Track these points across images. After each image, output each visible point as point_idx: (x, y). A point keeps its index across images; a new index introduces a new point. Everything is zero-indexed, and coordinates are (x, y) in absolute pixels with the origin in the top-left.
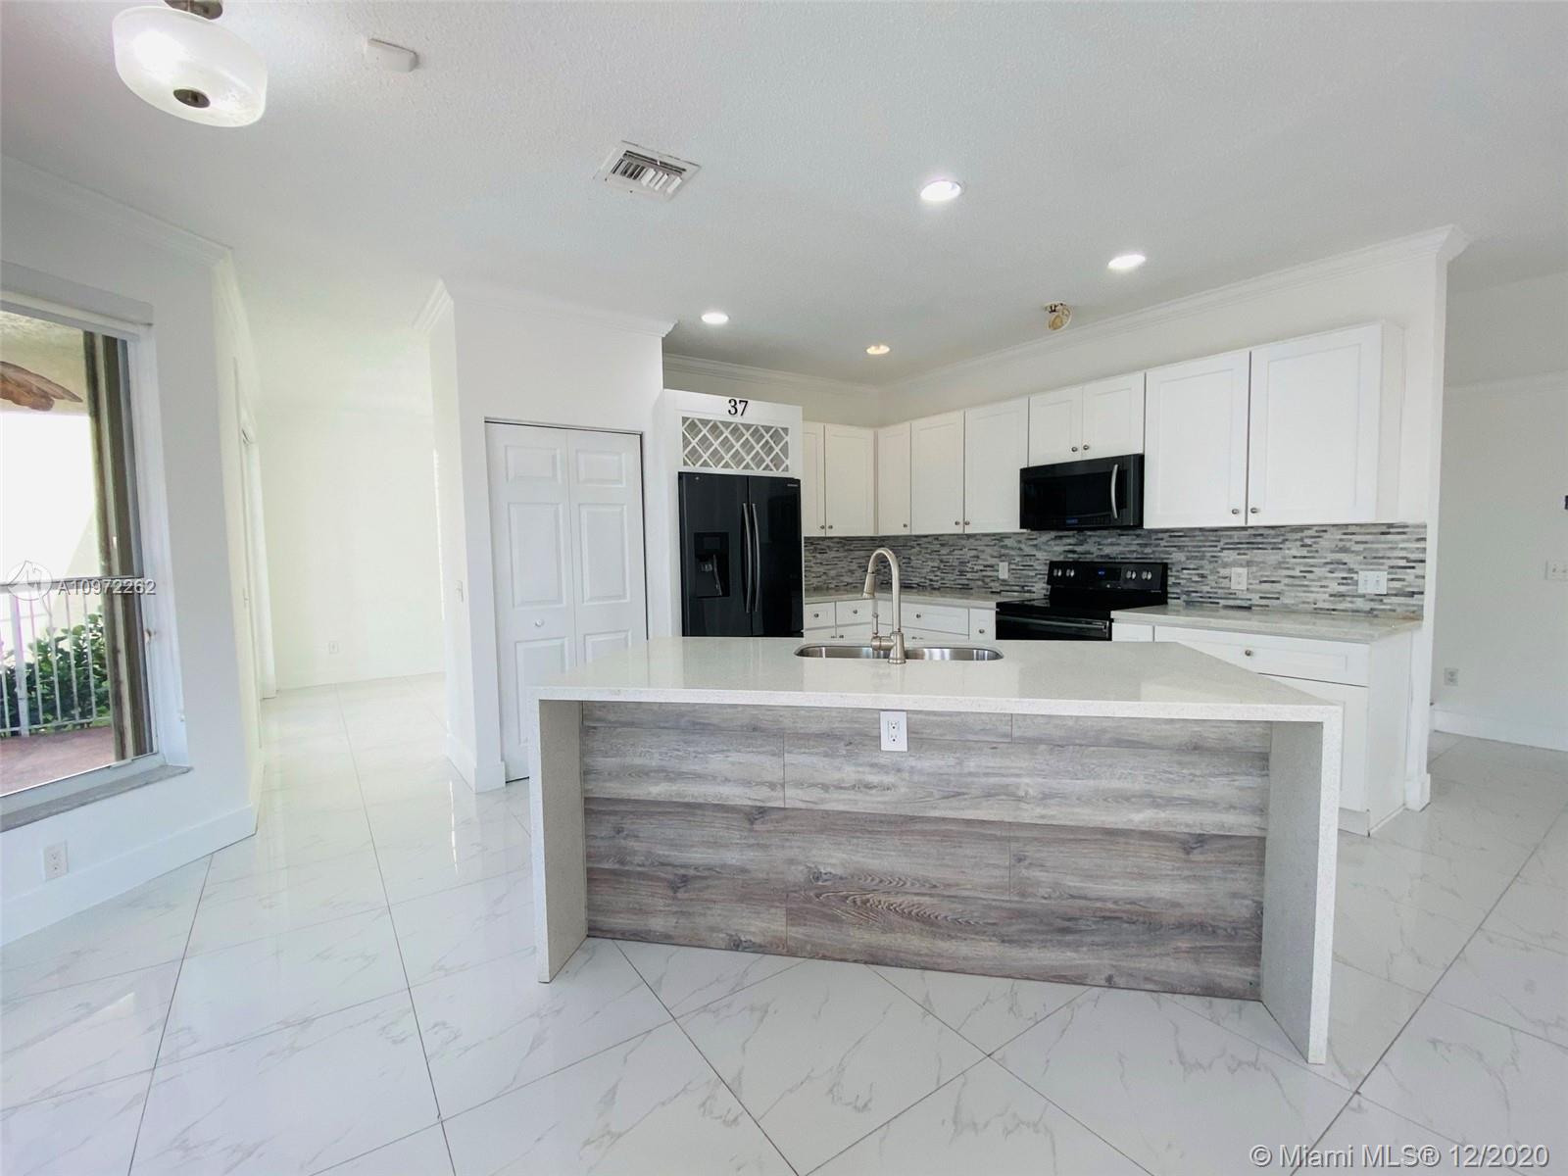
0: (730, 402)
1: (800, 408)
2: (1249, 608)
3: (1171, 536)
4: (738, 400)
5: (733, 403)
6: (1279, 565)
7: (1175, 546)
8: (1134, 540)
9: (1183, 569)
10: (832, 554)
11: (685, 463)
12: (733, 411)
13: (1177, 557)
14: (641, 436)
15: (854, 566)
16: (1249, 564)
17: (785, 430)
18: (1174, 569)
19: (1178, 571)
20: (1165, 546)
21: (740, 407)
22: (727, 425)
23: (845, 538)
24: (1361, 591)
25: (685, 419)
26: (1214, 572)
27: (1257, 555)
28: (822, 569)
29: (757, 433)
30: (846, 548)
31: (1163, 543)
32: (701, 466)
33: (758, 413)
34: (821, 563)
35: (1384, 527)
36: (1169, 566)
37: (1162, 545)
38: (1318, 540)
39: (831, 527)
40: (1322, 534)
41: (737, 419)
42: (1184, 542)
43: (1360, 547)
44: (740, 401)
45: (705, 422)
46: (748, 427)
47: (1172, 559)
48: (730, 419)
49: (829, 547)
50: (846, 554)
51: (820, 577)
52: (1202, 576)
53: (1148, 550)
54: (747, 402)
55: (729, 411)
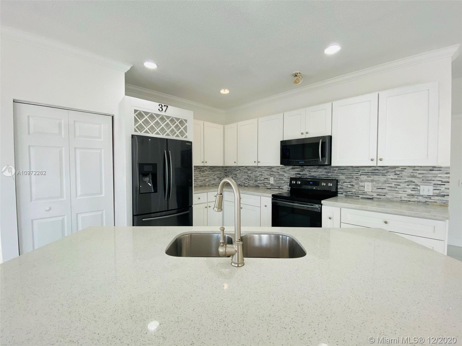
0: (159, 105)
1: (192, 112)
2: (372, 199)
3: (339, 169)
4: (163, 105)
5: (161, 106)
6: (385, 182)
7: (341, 173)
8: (324, 170)
9: (344, 182)
10: (207, 173)
11: (136, 131)
12: (161, 110)
13: (341, 177)
14: (113, 117)
15: (215, 177)
16: (372, 181)
17: (186, 121)
18: (340, 182)
19: (342, 183)
20: (336, 173)
21: (164, 108)
22: (158, 115)
23: (212, 166)
24: (422, 193)
25: (136, 111)
26: (357, 184)
27: (376, 178)
28: (203, 178)
29: (172, 121)
30: (212, 170)
31: (336, 172)
32: (144, 133)
33: (172, 111)
34: (203, 176)
35: (432, 168)
36: (339, 181)
37: (335, 172)
38: (402, 172)
39: (206, 162)
40: (404, 170)
41: (163, 113)
42: (344, 171)
43: (421, 176)
45: (146, 113)
46: (168, 117)
47: (339, 178)
48: (159, 113)
49: (206, 170)
50: (212, 172)
51: (202, 181)
52: (352, 185)
53: (330, 174)
54: (167, 106)
55: (159, 109)
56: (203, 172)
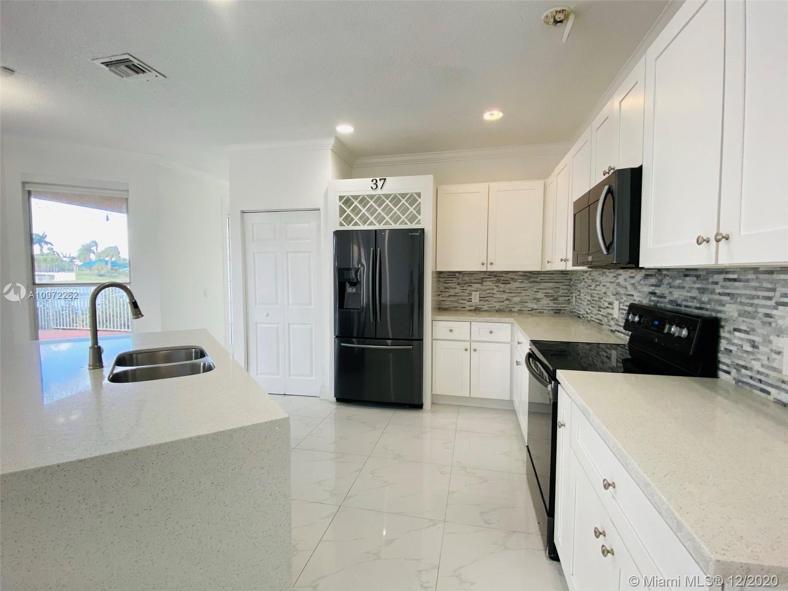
0: (372, 181)
1: (431, 177)
3: (725, 280)
4: (378, 179)
5: (375, 182)
7: (728, 294)
8: (694, 282)
9: (735, 330)
10: (517, 284)
11: (341, 224)
12: (374, 187)
13: (729, 311)
14: (320, 211)
15: (540, 295)
17: (419, 195)
18: (727, 329)
19: (730, 332)
20: (720, 294)
21: (380, 184)
22: (371, 197)
23: (530, 272)
25: (341, 198)
28: (505, 296)
29: (395, 200)
30: (531, 280)
31: (718, 290)
32: (353, 225)
33: (394, 185)
34: (504, 292)
36: (723, 323)
37: (717, 291)
39: (492, 264)
41: (379, 192)
42: (737, 288)
44: (380, 179)
45: (356, 197)
46: (387, 196)
47: (725, 313)
48: (373, 192)
49: (513, 279)
50: (531, 285)
51: (503, 302)
54: (385, 179)
55: (372, 187)
56: (506, 282)
